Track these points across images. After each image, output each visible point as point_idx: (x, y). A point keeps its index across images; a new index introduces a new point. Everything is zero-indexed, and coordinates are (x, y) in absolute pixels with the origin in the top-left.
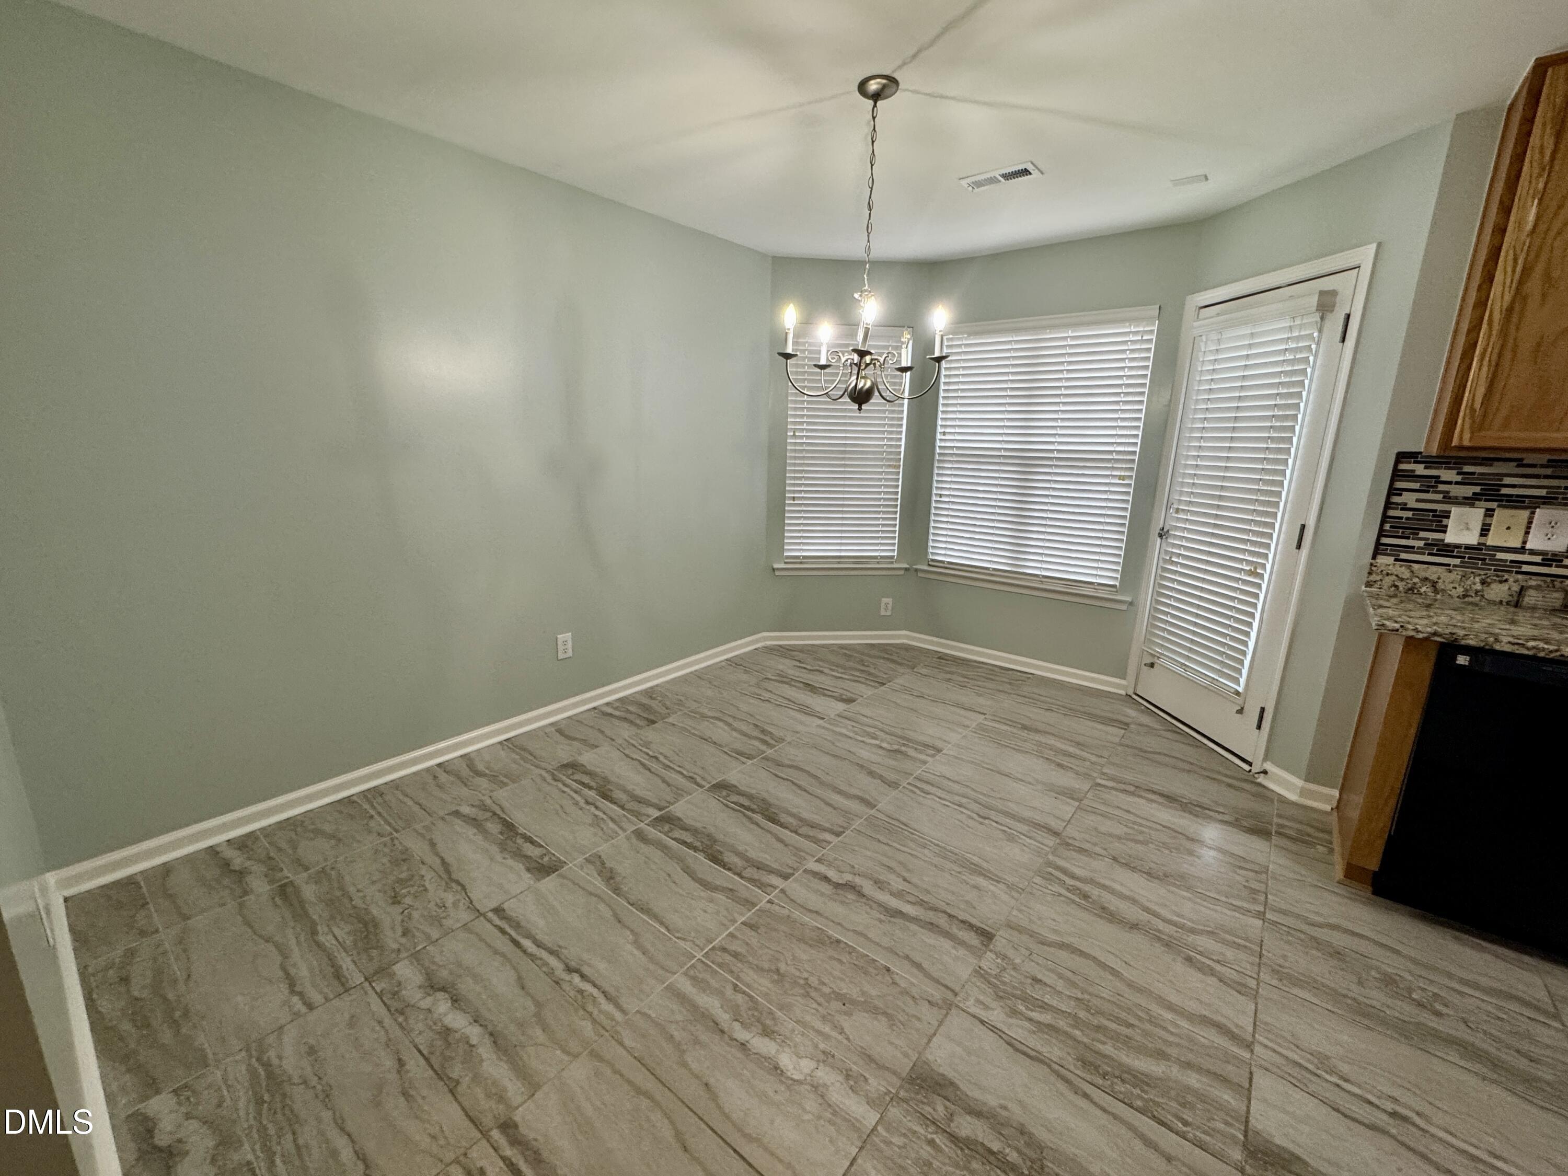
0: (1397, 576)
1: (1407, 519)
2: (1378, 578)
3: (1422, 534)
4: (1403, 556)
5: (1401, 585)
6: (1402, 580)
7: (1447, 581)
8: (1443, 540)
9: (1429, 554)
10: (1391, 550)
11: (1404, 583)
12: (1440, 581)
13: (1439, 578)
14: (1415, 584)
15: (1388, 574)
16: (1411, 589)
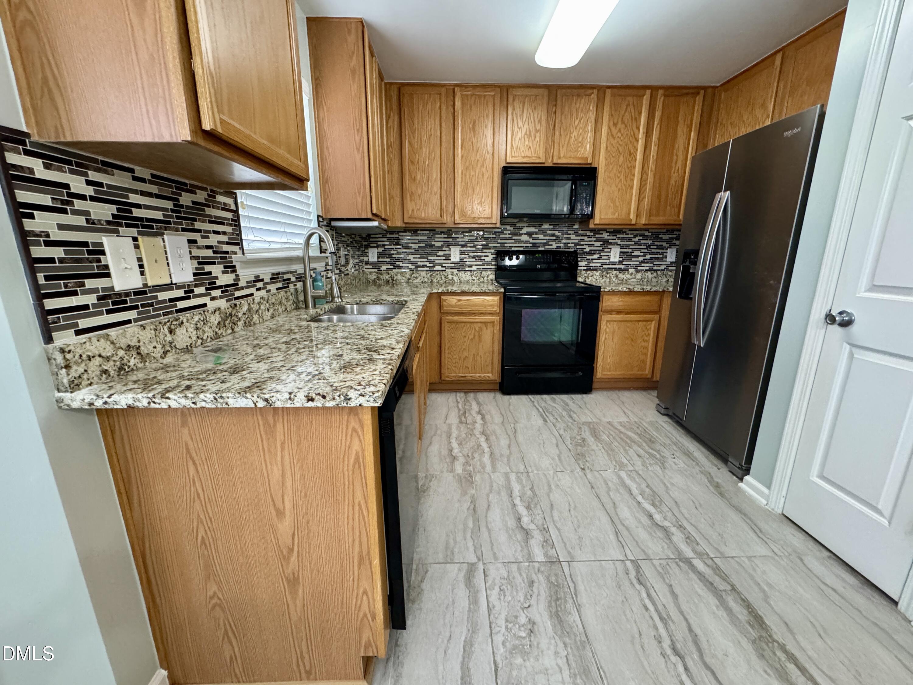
0: (100, 356)
1: (61, 260)
2: (81, 370)
3: (89, 283)
4: (83, 323)
5: (109, 366)
6: (108, 359)
7: (147, 342)
8: (112, 288)
9: (109, 312)
10: (65, 319)
11: (112, 363)
12: (141, 344)
13: (139, 341)
14: (122, 358)
15: (89, 358)
16: (121, 369)
